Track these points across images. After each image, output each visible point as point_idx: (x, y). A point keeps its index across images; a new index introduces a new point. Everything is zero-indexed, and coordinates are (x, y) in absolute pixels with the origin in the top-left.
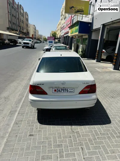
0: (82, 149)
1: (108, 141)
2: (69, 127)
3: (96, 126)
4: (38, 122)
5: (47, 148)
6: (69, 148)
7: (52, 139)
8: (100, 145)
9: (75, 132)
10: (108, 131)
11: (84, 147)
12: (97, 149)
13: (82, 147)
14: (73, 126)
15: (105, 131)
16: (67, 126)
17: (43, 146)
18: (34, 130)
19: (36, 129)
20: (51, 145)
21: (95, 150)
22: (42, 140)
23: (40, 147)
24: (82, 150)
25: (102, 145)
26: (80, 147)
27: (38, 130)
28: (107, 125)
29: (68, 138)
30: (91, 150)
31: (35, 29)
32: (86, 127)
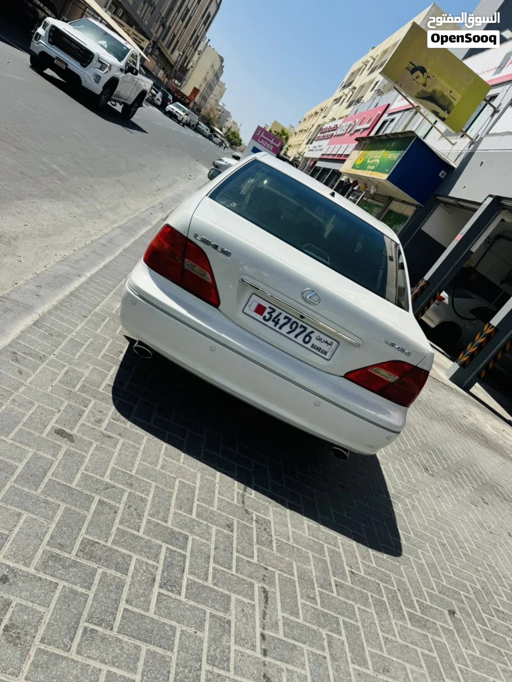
0: (266, 598)
1: (375, 617)
2: (237, 486)
3: (340, 538)
4: (111, 401)
5: (117, 521)
6: (212, 565)
7: (151, 495)
8: (341, 618)
9: (254, 518)
10: (381, 581)
11: (276, 592)
12: (324, 627)
13: (267, 588)
14: (253, 492)
15: (370, 574)
16: (229, 479)
17: (101, 502)
18: (81, 421)
19: (92, 419)
20: (140, 516)
21: (315, 627)
22: (107, 479)
23: (90, 499)
24: (263, 598)
25: (346, 619)
26: (257, 586)
27: (102, 429)
28: (385, 556)
29: (221, 526)
30: (301, 621)
31: (217, 76)
32: (302, 523)
